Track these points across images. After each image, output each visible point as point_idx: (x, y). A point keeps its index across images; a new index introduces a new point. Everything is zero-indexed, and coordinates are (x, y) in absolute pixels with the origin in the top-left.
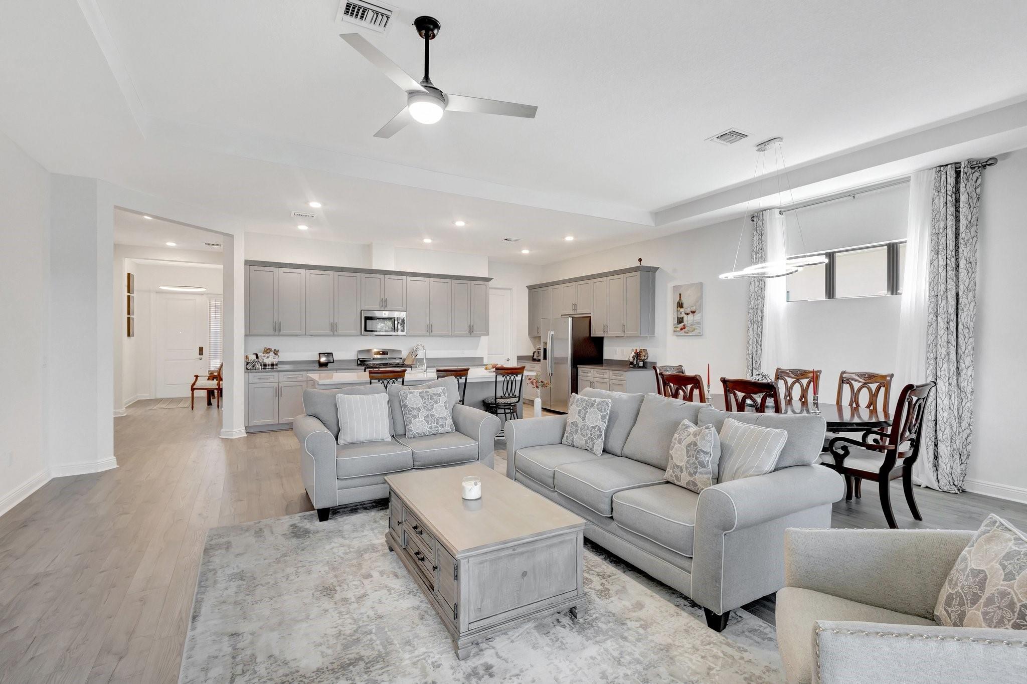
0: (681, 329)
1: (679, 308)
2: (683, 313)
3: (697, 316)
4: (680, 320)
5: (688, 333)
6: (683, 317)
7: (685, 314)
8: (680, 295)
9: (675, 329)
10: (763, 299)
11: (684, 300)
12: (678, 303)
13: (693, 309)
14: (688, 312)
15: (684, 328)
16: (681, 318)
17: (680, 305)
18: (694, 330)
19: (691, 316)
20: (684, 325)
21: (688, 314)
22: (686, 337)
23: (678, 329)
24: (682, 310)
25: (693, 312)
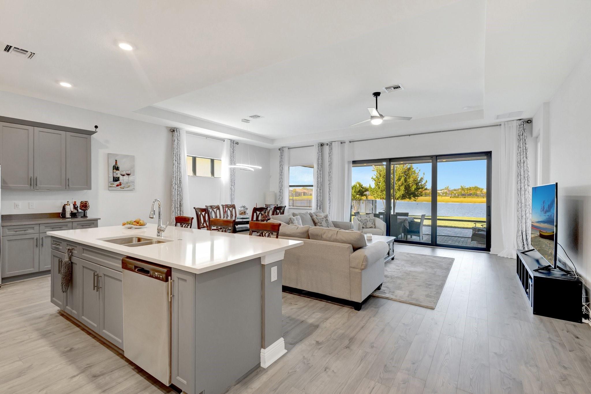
0: (117, 186)
1: (115, 171)
2: (118, 174)
3: (131, 178)
4: (116, 179)
5: (124, 188)
6: (119, 177)
7: (122, 175)
8: (116, 161)
9: (111, 185)
10: (180, 172)
11: (119, 165)
12: (114, 166)
13: (129, 172)
14: (123, 174)
15: (120, 185)
16: (117, 177)
17: (116, 168)
18: (129, 186)
19: (126, 177)
20: (120, 183)
21: (123, 175)
22: (122, 191)
23: (114, 185)
24: (117, 172)
25: (128, 175)
